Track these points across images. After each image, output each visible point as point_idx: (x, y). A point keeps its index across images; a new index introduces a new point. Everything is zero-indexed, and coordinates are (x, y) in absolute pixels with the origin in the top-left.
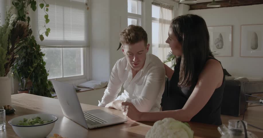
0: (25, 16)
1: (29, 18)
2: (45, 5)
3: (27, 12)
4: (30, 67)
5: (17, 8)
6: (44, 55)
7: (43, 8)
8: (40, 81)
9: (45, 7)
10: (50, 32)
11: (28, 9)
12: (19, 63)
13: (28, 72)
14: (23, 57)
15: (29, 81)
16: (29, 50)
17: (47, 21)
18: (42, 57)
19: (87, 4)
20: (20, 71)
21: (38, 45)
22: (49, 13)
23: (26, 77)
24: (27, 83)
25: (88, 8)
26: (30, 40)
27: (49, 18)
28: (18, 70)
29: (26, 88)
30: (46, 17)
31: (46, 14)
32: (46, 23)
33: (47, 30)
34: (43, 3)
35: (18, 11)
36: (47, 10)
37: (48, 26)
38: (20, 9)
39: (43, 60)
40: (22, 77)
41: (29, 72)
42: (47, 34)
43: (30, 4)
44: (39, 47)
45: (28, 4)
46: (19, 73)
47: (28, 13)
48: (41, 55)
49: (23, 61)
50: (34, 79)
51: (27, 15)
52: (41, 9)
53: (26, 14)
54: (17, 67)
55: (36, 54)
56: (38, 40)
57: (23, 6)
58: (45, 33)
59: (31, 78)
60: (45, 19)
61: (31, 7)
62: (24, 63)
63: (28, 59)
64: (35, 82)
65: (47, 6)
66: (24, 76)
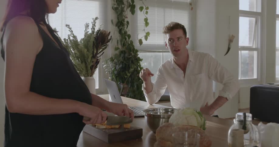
0: (124, 20)
1: (128, 22)
2: (145, 8)
3: (126, 16)
4: (127, 72)
5: (117, 12)
6: (141, 60)
7: (143, 11)
8: (136, 86)
9: (144, 10)
10: (149, 36)
11: (128, 13)
12: (117, 68)
13: (124, 78)
14: (120, 62)
15: (125, 86)
16: (126, 55)
17: (147, 24)
18: (140, 62)
19: (191, 4)
20: (117, 76)
21: (136, 50)
22: (148, 16)
23: (123, 82)
24: (124, 88)
25: (192, 9)
26: (128, 44)
27: (148, 21)
28: (116, 75)
29: (123, 93)
30: (146, 20)
31: (146, 18)
32: (145, 27)
33: (146, 33)
34: (143, 6)
35: (118, 16)
36: (147, 13)
37: (148, 29)
38: (119, 13)
39: (140, 66)
40: (119, 82)
41: (126, 77)
42: (146, 38)
43: (129, 7)
44: (137, 51)
45: (127, 8)
46: (116, 78)
47: (127, 18)
48: (139, 60)
49: (121, 66)
50: (130, 84)
51: (126, 20)
52: (140, 12)
53: (125, 18)
54: (115, 72)
55: (133, 59)
56: (137, 45)
57: (122, 11)
58: (144, 37)
59: (127, 84)
60: (145, 23)
61: (130, 11)
62: (122, 68)
63: (126, 64)
64: (131, 88)
65: (147, 8)
66: (121, 81)
